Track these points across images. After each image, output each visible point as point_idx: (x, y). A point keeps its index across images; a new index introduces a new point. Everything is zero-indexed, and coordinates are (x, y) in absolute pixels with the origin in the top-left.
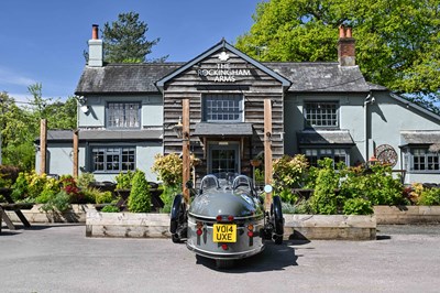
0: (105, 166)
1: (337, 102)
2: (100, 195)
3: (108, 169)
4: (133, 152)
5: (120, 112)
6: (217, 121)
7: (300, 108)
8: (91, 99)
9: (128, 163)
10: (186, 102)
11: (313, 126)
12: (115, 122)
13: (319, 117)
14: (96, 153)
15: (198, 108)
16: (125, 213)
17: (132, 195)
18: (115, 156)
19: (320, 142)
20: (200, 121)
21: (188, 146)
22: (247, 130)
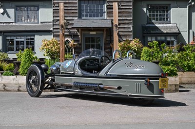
1: (170, 5)
2: (6, 66)
3: (17, 50)
4: (33, 39)
5: (25, 13)
6: (88, 18)
7: (145, 10)
8: (6, 4)
9: (30, 46)
10: (62, 5)
11: (153, 21)
12: (22, 19)
13: (157, 15)
14: (9, 40)
15: (76, 9)
16: (17, 76)
17: (22, 64)
18: (21, 42)
19: (157, 32)
20: (77, 18)
21: (63, 34)
22: (108, 24)
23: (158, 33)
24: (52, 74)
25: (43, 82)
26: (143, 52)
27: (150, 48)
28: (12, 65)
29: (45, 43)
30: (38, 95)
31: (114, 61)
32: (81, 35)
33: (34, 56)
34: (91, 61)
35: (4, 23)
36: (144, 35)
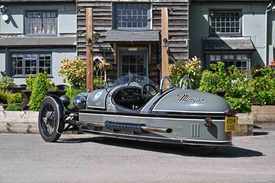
0: (24, 71)
1: (240, 10)
2: (11, 96)
3: (27, 73)
4: (49, 58)
5: (39, 21)
6: (127, 28)
7: (206, 16)
8: (11, 8)
9: (45, 68)
10: (89, 11)
11: (218, 33)
12: (33, 30)
13: (223, 24)
14: (15, 58)
15: (110, 16)
16: (27, 112)
17: (33, 95)
18: (32, 61)
19: (223, 48)
20: (110, 28)
21: (91, 51)
22: (154, 37)
23: (224, 50)
24: (75, 110)
25: (63, 121)
26: (203, 78)
27: (214, 71)
28: (20, 95)
29: (66, 64)
30: (55, 139)
31: (162, 93)
32: (117, 52)
33: (51, 83)
34: (130, 92)
35: (9, 35)
36: (206, 52)
